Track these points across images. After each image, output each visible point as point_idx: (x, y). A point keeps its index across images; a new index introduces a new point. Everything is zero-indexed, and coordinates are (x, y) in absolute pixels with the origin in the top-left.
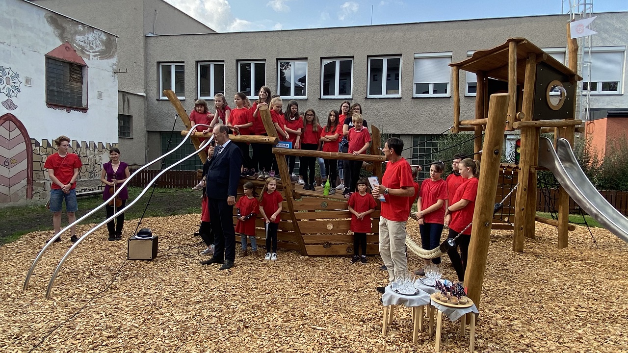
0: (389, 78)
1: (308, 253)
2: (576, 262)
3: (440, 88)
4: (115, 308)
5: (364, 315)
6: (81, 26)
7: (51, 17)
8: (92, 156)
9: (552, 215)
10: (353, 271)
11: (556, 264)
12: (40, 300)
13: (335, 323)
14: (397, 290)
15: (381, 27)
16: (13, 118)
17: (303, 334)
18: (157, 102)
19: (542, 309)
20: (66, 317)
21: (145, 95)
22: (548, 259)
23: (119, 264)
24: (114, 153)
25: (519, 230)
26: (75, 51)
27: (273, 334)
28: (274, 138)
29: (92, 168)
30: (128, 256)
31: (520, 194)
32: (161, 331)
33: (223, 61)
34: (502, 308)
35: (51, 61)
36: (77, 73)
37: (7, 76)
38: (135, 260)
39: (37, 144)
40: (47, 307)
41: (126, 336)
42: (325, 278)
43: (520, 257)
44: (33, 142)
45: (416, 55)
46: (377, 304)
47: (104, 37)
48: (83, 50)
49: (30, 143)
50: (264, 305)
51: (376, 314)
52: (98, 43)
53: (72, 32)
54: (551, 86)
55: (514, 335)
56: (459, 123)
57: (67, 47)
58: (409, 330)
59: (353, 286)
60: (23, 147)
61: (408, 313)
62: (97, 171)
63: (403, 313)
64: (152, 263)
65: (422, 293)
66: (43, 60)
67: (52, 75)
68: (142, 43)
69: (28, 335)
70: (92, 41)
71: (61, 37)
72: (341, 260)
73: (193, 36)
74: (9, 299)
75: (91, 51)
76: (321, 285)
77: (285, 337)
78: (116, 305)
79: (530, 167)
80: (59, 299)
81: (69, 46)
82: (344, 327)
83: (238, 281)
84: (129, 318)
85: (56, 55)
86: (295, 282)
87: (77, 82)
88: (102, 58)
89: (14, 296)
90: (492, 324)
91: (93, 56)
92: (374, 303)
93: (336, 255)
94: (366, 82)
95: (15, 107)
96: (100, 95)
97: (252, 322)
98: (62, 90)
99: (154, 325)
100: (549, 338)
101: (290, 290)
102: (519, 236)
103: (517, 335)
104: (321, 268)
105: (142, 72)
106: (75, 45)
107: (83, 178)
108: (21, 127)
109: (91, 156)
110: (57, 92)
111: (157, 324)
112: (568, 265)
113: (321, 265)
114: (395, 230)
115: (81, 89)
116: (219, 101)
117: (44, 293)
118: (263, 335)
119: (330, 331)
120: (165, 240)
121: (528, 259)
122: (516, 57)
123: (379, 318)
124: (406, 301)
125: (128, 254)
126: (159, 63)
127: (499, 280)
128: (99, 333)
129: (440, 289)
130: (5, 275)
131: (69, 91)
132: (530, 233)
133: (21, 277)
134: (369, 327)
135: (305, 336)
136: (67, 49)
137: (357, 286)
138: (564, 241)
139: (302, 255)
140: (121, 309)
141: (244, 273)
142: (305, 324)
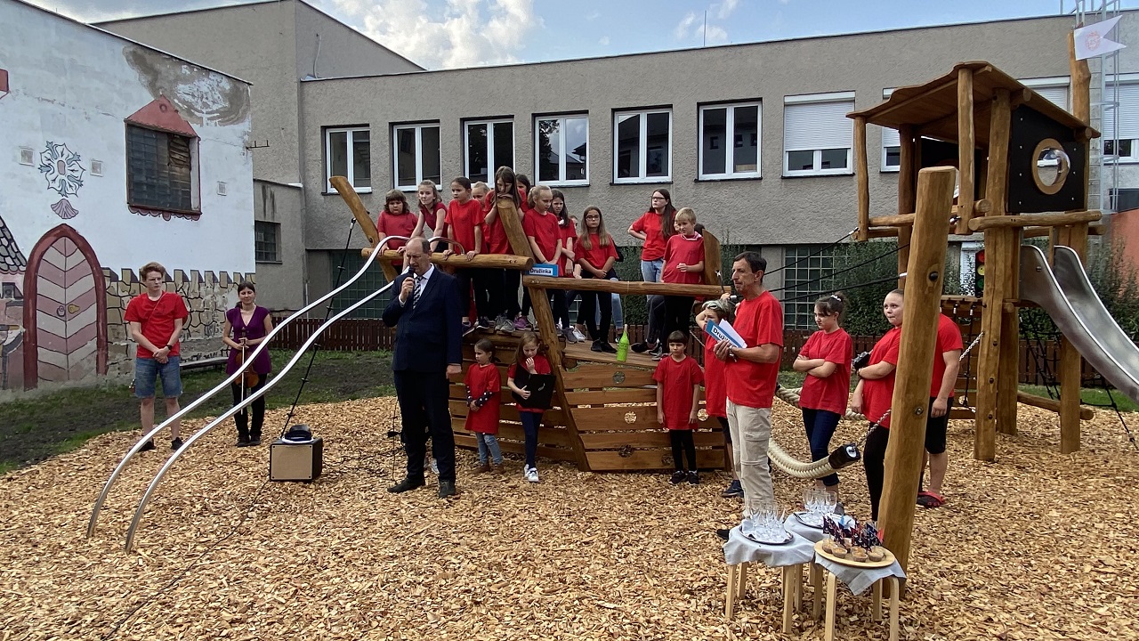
0: (740, 143)
1: (592, 466)
2: (1095, 480)
3: (834, 158)
4: (244, 570)
5: (692, 581)
6: (185, 66)
7: (134, 53)
8: (210, 296)
9: (1049, 391)
10: (673, 499)
11: (1056, 483)
12: (115, 555)
13: (638, 595)
14: (751, 535)
15: (723, 50)
16: (71, 233)
17: (579, 616)
18: (322, 198)
19: (1030, 569)
20: (158, 585)
21: (301, 185)
22: (1041, 473)
23: (254, 489)
24: (247, 289)
25: (986, 420)
26: (177, 111)
27: (524, 617)
28: (526, 259)
29: (210, 317)
30: (270, 475)
31: (986, 352)
32: (325, 610)
33: (438, 121)
34: (953, 567)
35: (135, 131)
36: (182, 151)
37: (60, 159)
38: (282, 481)
39: (114, 277)
40: (126, 567)
41: (263, 620)
42: (622, 512)
43: (989, 470)
44: (107, 273)
45: (788, 100)
46: (717, 561)
47: (226, 85)
48: (190, 109)
49: (100, 274)
50: (509, 561)
51: (715, 580)
52: (216, 97)
53: (172, 78)
54: (1040, 149)
55: (975, 618)
56: (868, 223)
57: (163, 105)
58: (776, 609)
59: (672, 527)
60: (89, 282)
61: (775, 578)
62: (219, 323)
63: (764, 578)
64: (312, 486)
65: (799, 542)
66: (122, 129)
67: (137, 155)
68: (296, 94)
69: (92, 619)
70: (206, 93)
71: (153, 86)
72: (652, 479)
73: (384, 78)
74: (62, 553)
75: (204, 111)
76: (614, 525)
77: (547, 622)
78: (247, 563)
79: (1004, 301)
80: (148, 552)
81: (167, 104)
82: (656, 603)
83: (464, 519)
84: (269, 588)
85: (143, 121)
86: (567, 519)
87: (181, 166)
88: (223, 123)
89: (71, 547)
90: (933, 597)
91: (208, 119)
92: (711, 559)
93: (642, 470)
94: (695, 152)
95: (75, 213)
96: (222, 188)
97: (488, 594)
98: (155, 181)
99: (312, 600)
100: (1041, 623)
101: (558, 535)
102: (986, 430)
103: (981, 618)
104: (614, 493)
105: (296, 145)
106: (176, 101)
107: (195, 336)
108: (85, 248)
109: (208, 297)
110: (146, 184)
111: (318, 598)
112: (1081, 484)
113: (615, 488)
114: (748, 423)
115: (187, 179)
116: (428, 193)
117: (123, 543)
118: (506, 619)
119: (629, 610)
120: (336, 445)
121: (1003, 473)
122: (971, 98)
123: (721, 587)
124: (768, 555)
125: (270, 470)
126: (324, 128)
127: (947, 513)
128: (215, 614)
129: (832, 532)
130: (56, 510)
131: (167, 183)
132: (1007, 424)
133: (83, 514)
134: (700, 603)
135: (582, 620)
136: (163, 107)
137: (681, 527)
138: (1071, 440)
139: (580, 470)
140: (255, 571)
141: (475, 503)
142: (584, 598)
